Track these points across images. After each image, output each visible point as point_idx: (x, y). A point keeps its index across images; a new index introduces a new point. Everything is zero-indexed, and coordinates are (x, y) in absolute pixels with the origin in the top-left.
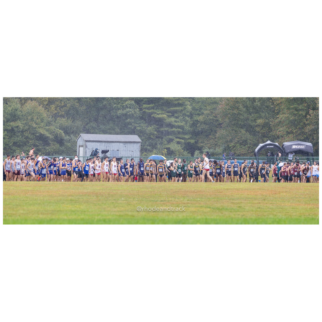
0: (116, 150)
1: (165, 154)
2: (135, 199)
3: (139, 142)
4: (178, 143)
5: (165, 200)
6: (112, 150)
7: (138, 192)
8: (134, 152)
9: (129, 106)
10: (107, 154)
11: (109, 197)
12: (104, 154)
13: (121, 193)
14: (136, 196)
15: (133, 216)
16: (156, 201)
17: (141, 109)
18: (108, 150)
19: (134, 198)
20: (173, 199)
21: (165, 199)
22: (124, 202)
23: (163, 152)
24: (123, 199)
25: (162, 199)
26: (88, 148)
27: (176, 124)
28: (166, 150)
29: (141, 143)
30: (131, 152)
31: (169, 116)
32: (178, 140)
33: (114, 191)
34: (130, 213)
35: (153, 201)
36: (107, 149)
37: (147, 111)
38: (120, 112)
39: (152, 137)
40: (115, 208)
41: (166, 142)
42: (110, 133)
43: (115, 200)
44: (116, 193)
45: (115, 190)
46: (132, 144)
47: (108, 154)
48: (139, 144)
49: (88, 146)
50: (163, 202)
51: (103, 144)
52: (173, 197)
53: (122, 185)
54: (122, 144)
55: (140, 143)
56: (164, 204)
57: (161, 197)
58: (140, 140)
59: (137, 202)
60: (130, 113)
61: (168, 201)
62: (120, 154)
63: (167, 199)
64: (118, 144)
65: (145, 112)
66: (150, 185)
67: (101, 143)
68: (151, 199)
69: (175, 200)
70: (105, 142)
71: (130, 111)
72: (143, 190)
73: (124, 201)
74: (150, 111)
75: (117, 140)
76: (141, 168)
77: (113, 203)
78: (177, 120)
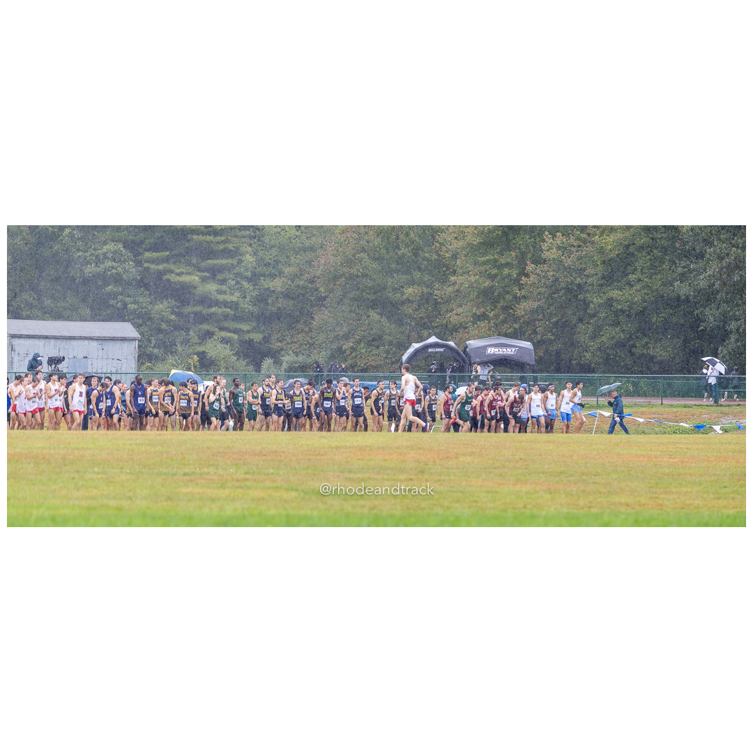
0: (81, 356)
1: (195, 367)
2: (124, 470)
3: (134, 339)
4: (225, 341)
5: (194, 473)
6: (71, 356)
7: (130, 453)
8: (123, 361)
9: (110, 255)
10: (60, 366)
11: (65, 465)
12: (53, 366)
13: (93, 456)
14: (127, 462)
15: (119, 509)
16: (173, 475)
17: (138, 263)
18: (64, 358)
19: (122, 468)
20: (212, 470)
21: (193, 470)
22: (100, 476)
23: (190, 361)
24: (96, 469)
25: (186, 471)
26: (16, 353)
27: (221, 297)
28: (196, 356)
29: (139, 341)
30: (116, 361)
31: (204, 280)
32: (224, 334)
33: (76, 452)
34: (112, 503)
35: (165, 474)
36: (62, 355)
37: (152, 266)
38: (90, 270)
39: (164, 326)
40: (78, 490)
41: (196, 340)
42: (68, 319)
43: (78, 472)
44: (82, 456)
45: (78, 449)
46: (118, 344)
47: (63, 367)
48: (134, 342)
49: (17, 348)
50: (188, 478)
51: (52, 342)
52: (212, 465)
53: (95, 437)
54: (94, 344)
55: (137, 342)
56: (191, 481)
57: (184, 465)
58: (136, 335)
59: (128, 477)
60: (114, 271)
61: (201, 474)
62: (90, 367)
63: (198, 469)
64: (86, 342)
65: (147, 269)
66: (159, 438)
67: (47, 340)
68: (161, 470)
69: (215, 473)
70: (56, 338)
71: (113, 268)
72: (143, 450)
73: (99, 473)
74: (161, 267)
75: (84, 334)
76: (139, 398)
77: (74, 478)
78: (224, 288)
